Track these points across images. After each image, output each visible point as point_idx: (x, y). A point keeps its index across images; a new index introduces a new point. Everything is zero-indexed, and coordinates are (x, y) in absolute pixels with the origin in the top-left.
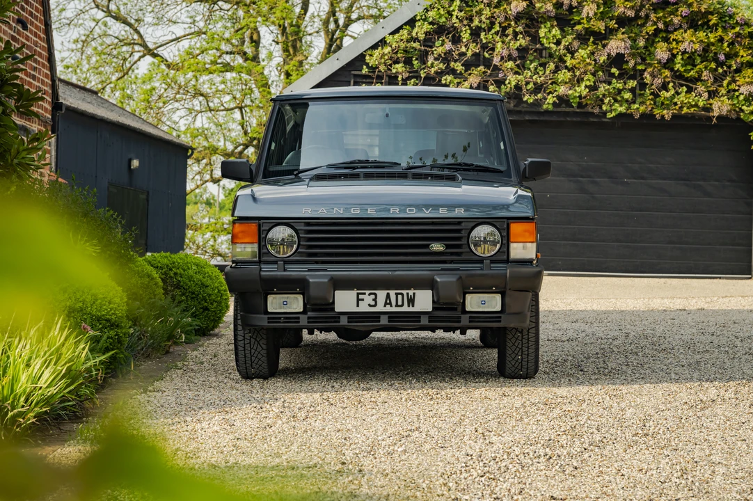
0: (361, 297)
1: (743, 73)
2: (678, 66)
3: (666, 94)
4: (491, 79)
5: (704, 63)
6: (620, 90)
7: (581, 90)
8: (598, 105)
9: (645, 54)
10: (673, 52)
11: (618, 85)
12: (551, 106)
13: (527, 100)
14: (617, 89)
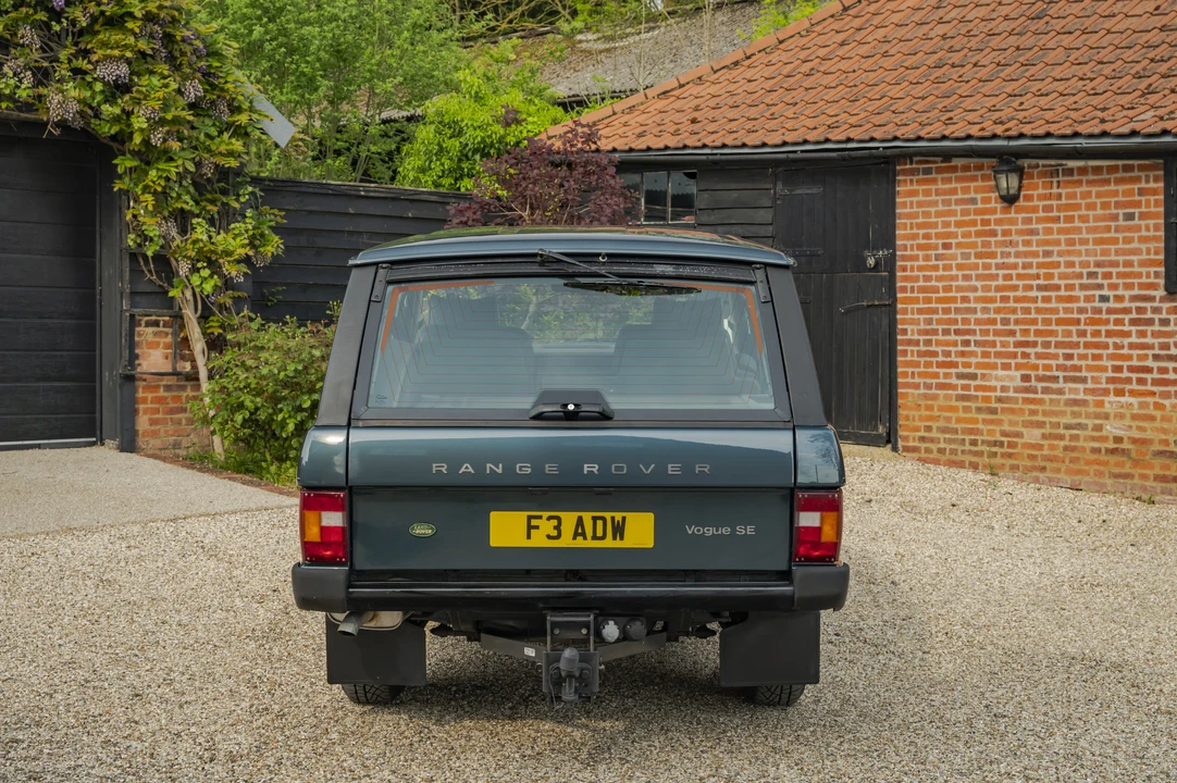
1: (101, 36)
5: (23, 9)
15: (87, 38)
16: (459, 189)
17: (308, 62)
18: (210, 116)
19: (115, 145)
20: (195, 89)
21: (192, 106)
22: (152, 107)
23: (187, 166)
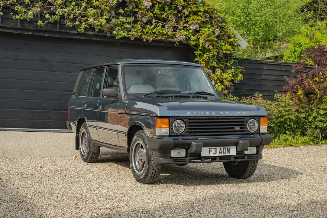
0: (211, 150)
1: (191, 17)
2: (156, 11)
3: (149, 27)
4: (45, 12)
5: (171, 10)
6: (123, 23)
7: (103, 20)
8: (110, 32)
9: (137, 3)
10: (154, 2)
11: (123, 20)
12: (83, 30)
13: (68, 26)
14: (122, 22)
15: (188, 18)
19: (195, 48)
20: (218, 32)
21: (217, 36)
22: (205, 36)
23: (215, 53)
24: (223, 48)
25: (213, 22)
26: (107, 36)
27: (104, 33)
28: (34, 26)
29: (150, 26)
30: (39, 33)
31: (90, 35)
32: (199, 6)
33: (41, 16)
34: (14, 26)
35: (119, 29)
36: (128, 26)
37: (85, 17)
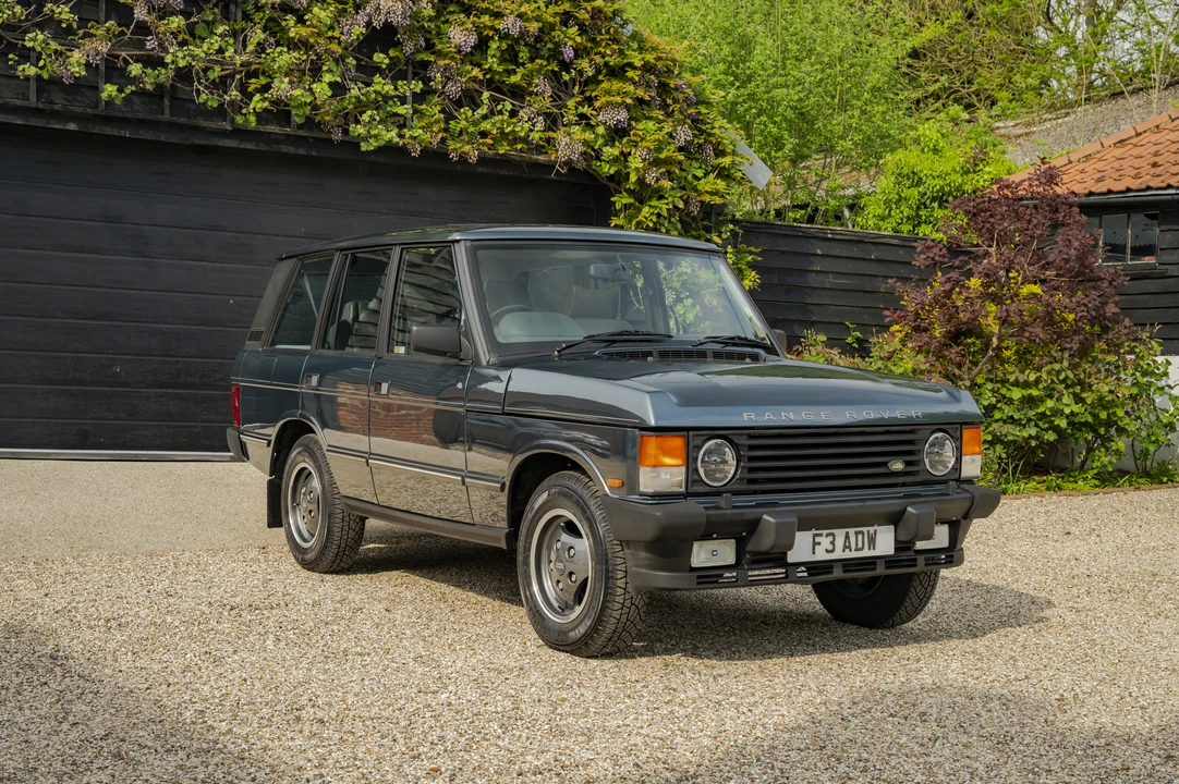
0: (817, 539)
1: (604, 85)
2: (492, 62)
3: (470, 113)
4: (123, 54)
5: (538, 61)
6: (387, 98)
7: (322, 89)
8: (339, 126)
9: (430, 33)
10: (485, 33)
11: (386, 88)
12: (253, 119)
13: (205, 104)
14: (383, 96)
15: (592, 87)
16: (917, 234)
17: (775, 123)
18: (697, 160)
19: (611, 185)
20: (684, 134)
21: (681, 149)
22: (648, 148)
23: (676, 203)
24: (700, 188)
25: (669, 101)
26: (331, 141)
27: (321, 130)
28: (87, 101)
29: (473, 112)
30: (102, 127)
31: (272, 136)
32: (628, 49)
33: (112, 69)
34: (18, 102)
35: (375, 120)
36: (401, 110)
37: (262, 78)
